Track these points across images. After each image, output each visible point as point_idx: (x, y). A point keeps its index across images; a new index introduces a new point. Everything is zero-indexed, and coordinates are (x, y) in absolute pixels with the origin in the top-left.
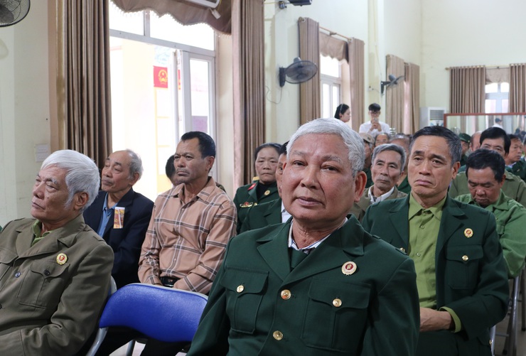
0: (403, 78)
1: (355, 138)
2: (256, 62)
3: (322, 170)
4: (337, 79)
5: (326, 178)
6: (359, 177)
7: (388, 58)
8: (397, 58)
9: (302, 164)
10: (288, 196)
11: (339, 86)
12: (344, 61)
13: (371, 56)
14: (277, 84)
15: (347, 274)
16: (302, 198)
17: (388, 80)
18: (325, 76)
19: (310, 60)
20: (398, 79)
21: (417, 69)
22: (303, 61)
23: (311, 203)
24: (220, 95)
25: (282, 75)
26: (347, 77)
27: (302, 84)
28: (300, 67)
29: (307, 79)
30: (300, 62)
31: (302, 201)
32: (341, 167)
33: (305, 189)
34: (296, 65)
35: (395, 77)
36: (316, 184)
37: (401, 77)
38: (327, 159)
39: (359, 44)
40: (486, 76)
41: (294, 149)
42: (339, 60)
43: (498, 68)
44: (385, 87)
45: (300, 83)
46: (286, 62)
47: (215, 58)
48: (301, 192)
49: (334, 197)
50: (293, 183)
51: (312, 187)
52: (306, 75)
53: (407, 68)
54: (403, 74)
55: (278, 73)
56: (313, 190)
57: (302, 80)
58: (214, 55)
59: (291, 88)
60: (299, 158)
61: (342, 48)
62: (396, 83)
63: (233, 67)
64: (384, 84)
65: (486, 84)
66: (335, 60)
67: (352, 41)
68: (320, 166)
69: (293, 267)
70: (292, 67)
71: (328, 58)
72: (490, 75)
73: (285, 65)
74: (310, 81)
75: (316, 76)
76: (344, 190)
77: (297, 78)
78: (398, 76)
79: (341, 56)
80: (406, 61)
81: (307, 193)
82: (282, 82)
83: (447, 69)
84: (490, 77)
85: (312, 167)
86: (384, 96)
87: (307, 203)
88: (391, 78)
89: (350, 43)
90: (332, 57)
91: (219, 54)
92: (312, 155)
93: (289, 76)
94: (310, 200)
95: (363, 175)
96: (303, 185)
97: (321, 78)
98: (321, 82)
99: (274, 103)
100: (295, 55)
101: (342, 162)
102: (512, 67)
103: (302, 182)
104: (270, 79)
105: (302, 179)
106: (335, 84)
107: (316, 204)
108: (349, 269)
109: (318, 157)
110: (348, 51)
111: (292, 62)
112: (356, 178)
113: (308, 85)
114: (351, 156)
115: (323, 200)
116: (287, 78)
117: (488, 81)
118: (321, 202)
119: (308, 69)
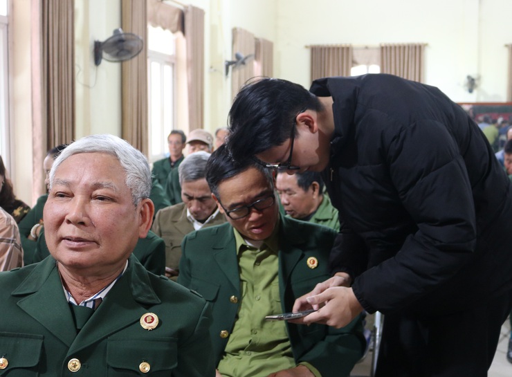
0: (253, 57)
1: (134, 158)
2: (64, 32)
3: (93, 201)
4: (171, 57)
5: (97, 210)
6: (144, 206)
7: (235, 32)
8: (246, 32)
9: (66, 195)
10: (52, 236)
11: (173, 65)
12: (180, 34)
13: (213, 28)
14: (91, 62)
15: (150, 328)
16: (69, 239)
17: (235, 59)
18: (154, 53)
19: (135, 32)
20: (246, 58)
21: (270, 46)
22: (125, 34)
23: (82, 243)
24: (14, 75)
25: (98, 51)
26: (184, 55)
27: (124, 63)
28: (121, 41)
29: (130, 56)
30: (120, 35)
31: (70, 242)
32: (116, 195)
33: (72, 226)
34: (117, 38)
35: (243, 55)
36: (84, 219)
37: (250, 56)
38: (97, 186)
39: (199, 13)
40: (353, 57)
41: (57, 177)
42: (174, 32)
43: (367, 48)
44: (230, 67)
45: (121, 62)
46: (104, 35)
47: (8, 25)
48: (67, 230)
49: (109, 233)
50: (57, 220)
51: (81, 224)
52: (129, 52)
53: (258, 44)
54: (253, 52)
55: (93, 48)
56: (82, 226)
57: (124, 58)
58: (6, 22)
59: (110, 68)
60: (62, 188)
61: (177, 18)
62: (243, 63)
63: (31, 40)
64: (229, 64)
65: (352, 66)
66: (168, 32)
67: (190, 9)
68: (90, 197)
69: (78, 328)
70: (111, 41)
71: (159, 29)
72: (357, 56)
73: (102, 38)
74: (135, 59)
75: (142, 53)
76: (123, 223)
77: (117, 55)
78: (247, 54)
79: (175, 27)
80: (257, 35)
81: (74, 232)
82: (97, 59)
83: (307, 47)
84: (357, 58)
85: (79, 198)
86: (229, 80)
87: (75, 244)
88: (238, 57)
89: (187, 11)
90: (164, 28)
91: (13, 20)
92: (79, 183)
93: (107, 52)
94: (78, 240)
95: (149, 204)
96: (69, 222)
97: (149, 54)
98: (149, 61)
99: (87, 86)
100: (115, 25)
101: (118, 189)
102: (382, 48)
103: (67, 217)
104: (82, 55)
105: (67, 214)
106: (168, 63)
107: (87, 245)
108: (149, 321)
109: (86, 185)
110: (184, 21)
111: (111, 34)
112: (140, 208)
113: (132, 64)
114: (129, 180)
115: (97, 238)
116: (105, 55)
117: (354, 63)
118: (94, 241)
119: (132, 44)
